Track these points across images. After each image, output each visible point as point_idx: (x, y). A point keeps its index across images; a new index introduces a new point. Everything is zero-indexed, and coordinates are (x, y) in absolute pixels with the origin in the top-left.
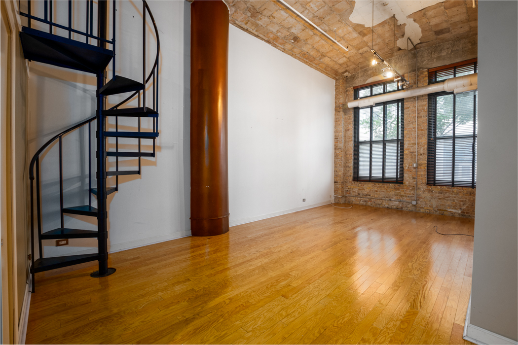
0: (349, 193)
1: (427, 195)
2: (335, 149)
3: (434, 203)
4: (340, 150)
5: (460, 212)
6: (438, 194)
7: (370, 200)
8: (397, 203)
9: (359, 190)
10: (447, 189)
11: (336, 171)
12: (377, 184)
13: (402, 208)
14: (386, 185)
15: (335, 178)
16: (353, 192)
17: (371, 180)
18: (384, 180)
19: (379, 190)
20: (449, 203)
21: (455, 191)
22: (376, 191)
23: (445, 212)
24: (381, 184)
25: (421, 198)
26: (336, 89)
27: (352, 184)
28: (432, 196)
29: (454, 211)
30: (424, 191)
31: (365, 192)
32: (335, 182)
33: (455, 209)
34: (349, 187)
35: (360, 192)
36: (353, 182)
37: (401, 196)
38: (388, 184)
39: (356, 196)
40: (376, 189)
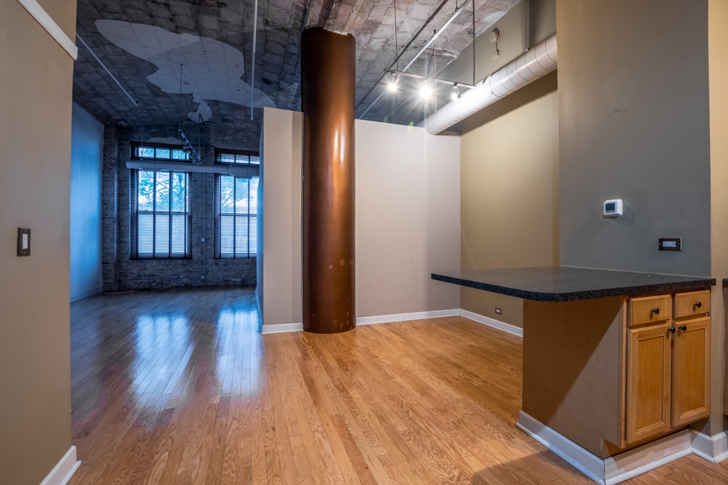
0: (125, 276)
1: (215, 268)
2: (103, 218)
3: (221, 275)
4: (111, 219)
5: (240, 280)
6: (223, 267)
7: (155, 281)
8: (186, 280)
9: (140, 270)
10: (230, 261)
11: (106, 248)
12: (162, 262)
13: (191, 284)
14: (173, 263)
15: (103, 257)
16: (131, 273)
17: (154, 258)
18: (170, 258)
19: (165, 268)
20: (232, 273)
21: (237, 263)
22: (162, 270)
23: (229, 282)
24: (167, 262)
25: (209, 272)
26: (105, 138)
27: (129, 264)
28: (219, 268)
29: (236, 280)
30: (212, 265)
31: (148, 273)
32: (103, 263)
33: (237, 278)
34: (125, 268)
35: (141, 273)
36: (130, 261)
37: (190, 272)
38: (176, 261)
39: (135, 278)
40: (161, 267)
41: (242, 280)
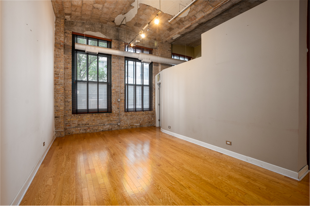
0: (69, 126)
1: (125, 118)
2: (55, 84)
3: (129, 122)
4: (61, 86)
5: (139, 124)
6: (130, 117)
7: (89, 128)
8: (109, 126)
9: (79, 121)
10: (134, 113)
11: (57, 106)
12: (94, 115)
13: (112, 129)
14: (101, 115)
15: (55, 113)
16: (73, 123)
17: (88, 112)
18: (98, 112)
19: (96, 119)
20: (135, 121)
21: (137, 114)
22: (94, 120)
23: (133, 126)
24: (97, 115)
25: (122, 120)
26: (56, 26)
27: (72, 117)
28: (127, 118)
29: (137, 124)
30: (123, 116)
31: (84, 122)
32: (55, 117)
33: (137, 123)
34: (69, 120)
35: (80, 123)
36: (73, 115)
37: (111, 121)
38: (102, 114)
39: (76, 127)
40: (93, 118)
41: (140, 124)
